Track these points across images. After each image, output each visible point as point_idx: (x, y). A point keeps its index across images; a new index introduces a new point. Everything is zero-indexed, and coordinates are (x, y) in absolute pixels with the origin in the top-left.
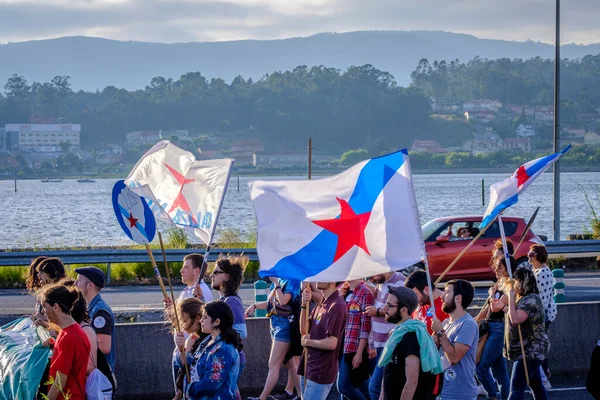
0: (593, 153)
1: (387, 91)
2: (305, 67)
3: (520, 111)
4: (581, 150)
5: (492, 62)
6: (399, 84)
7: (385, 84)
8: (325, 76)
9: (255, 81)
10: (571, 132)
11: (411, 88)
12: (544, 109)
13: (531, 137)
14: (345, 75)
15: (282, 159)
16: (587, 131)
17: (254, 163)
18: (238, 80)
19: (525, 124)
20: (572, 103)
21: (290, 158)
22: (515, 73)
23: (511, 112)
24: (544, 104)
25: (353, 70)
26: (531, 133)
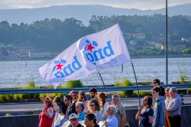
0: (159, 51)
1: (80, 28)
2: (48, 19)
3: (131, 35)
4: (154, 50)
5: (120, 16)
6: (85, 26)
7: (79, 25)
8: (56, 22)
9: (29, 24)
10: (150, 43)
11: (89, 27)
12: (140, 34)
13: (135, 45)
14: (64, 22)
15: (41, 54)
16: (156, 43)
17: (30, 56)
18: (22, 24)
19: (132, 40)
20: (150, 32)
21: (43, 54)
22: (128, 21)
23: (128, 36)
24: (139, 32)
25: (67, 20)
26: (135, 43)
